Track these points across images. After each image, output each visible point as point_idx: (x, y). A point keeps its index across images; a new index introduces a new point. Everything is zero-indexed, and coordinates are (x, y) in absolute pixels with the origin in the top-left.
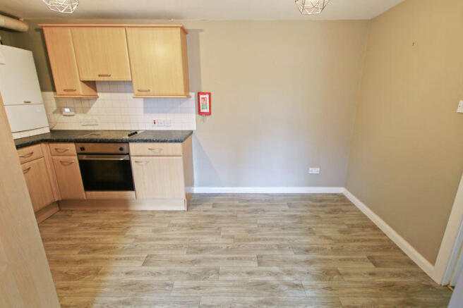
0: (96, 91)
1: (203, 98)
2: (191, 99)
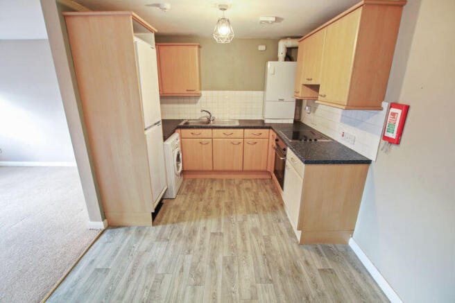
2: (382, 112)
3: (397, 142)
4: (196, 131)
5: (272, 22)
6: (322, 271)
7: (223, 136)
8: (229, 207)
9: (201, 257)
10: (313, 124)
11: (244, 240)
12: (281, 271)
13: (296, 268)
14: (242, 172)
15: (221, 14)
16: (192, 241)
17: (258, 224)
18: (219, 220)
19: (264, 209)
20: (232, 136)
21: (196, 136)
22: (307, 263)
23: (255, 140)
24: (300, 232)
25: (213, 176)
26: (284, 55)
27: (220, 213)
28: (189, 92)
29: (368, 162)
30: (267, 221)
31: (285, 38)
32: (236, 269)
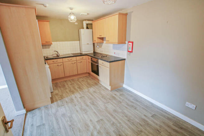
0: (103, 40)
1: (130, 44)
2: (126, 44)
3: (132, 52)
4: (55, 60)
5: (86, 15)
6: (120, 95)
7: (68, 61)
8: (80, 88)
9: (81, 105)
10: (101, 52)
11: (93, 96)
12: (110, 99)
13: (113, 97)
14: (78, 75)
15: (70, 11)
16: (74, 102)
17: (94, 90)
18: (79, 93)
19: (93, 85)
20: (71, 60)
21: (55, 63)
22: (115, 95)
23: (81, 61)
24: (110, 86)
25: (65, 79)
26: (86, 27)
27: (78, 91)
28: (47, 43)
29: (125, 59)
30: (96, 88)
31: (85, 20)
32: (96, 104)
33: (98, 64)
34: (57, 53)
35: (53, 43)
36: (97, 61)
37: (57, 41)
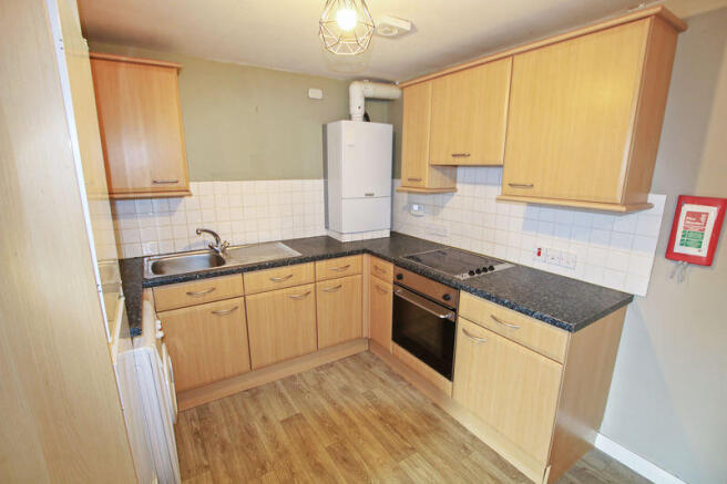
0: (455, 181)
33: (449, 315)
34: (212, 239)
35: (193, 186)
36: (446, 297)
37: (214, 177)
